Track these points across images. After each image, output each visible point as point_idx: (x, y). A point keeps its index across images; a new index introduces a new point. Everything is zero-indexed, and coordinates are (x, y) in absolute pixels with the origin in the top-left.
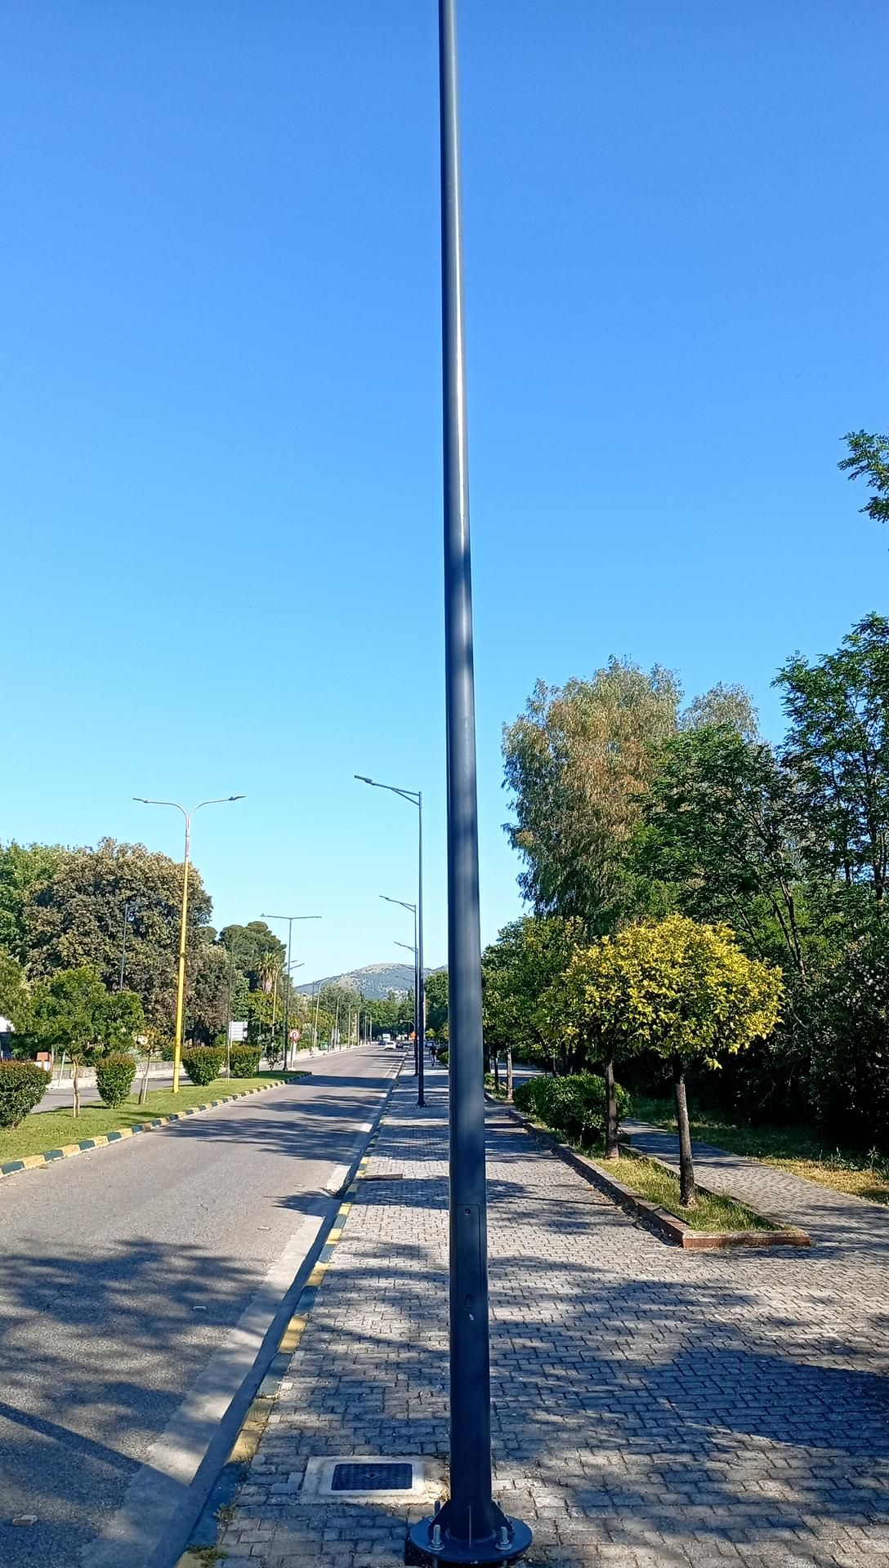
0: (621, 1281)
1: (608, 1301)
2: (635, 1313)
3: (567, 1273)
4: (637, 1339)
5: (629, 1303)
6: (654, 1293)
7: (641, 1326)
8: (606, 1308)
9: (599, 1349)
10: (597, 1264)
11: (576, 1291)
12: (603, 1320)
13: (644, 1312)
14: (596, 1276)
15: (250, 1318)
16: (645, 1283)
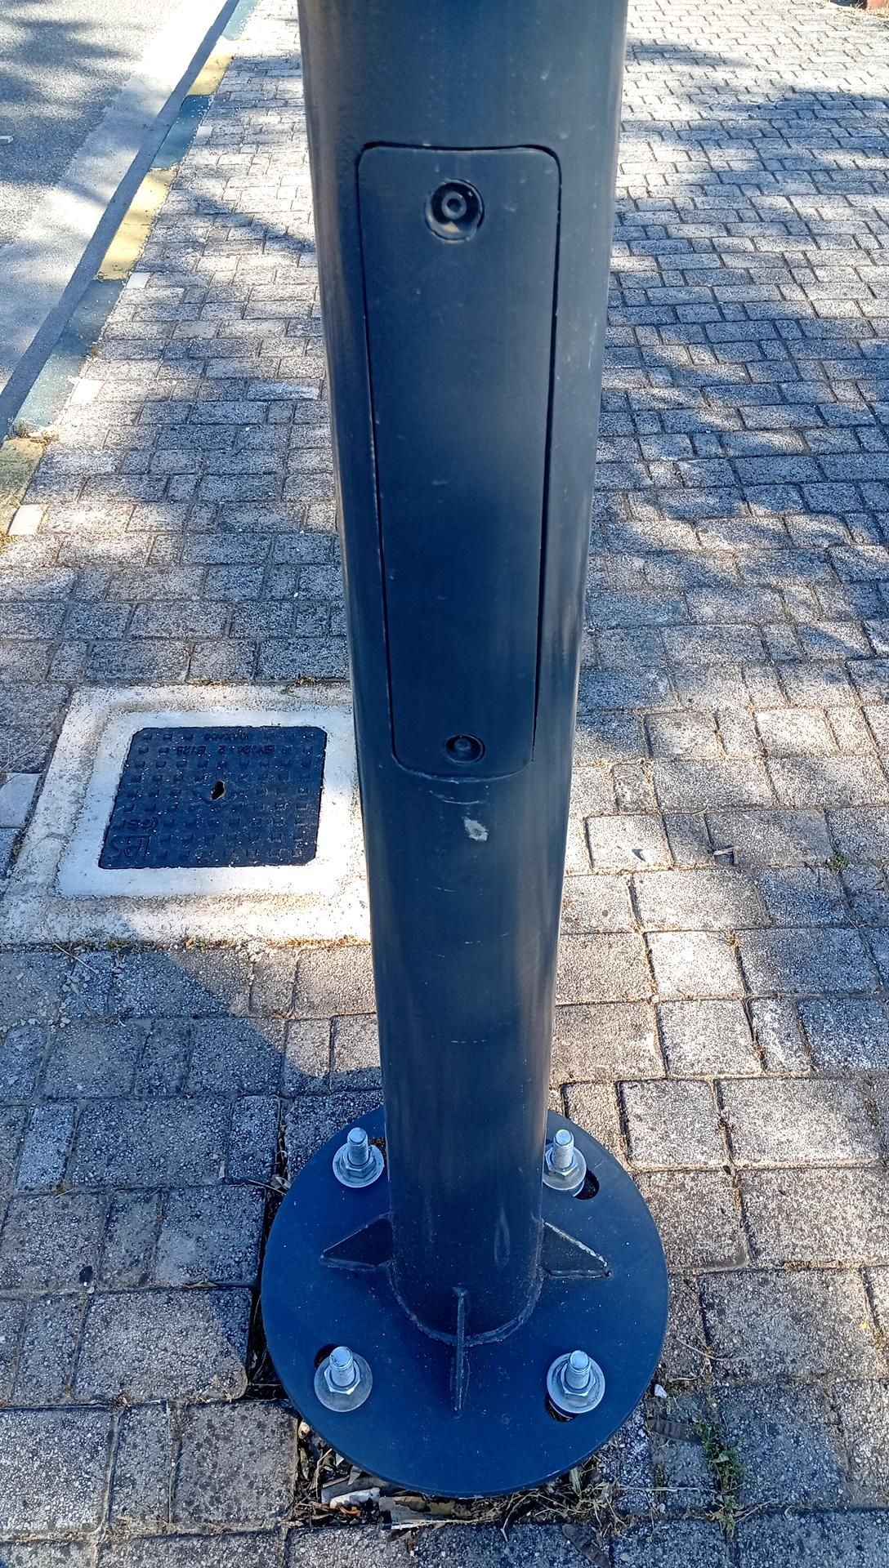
0: (767, 89)
1: (751, 141)
2: (809, 172)
3: (666, 68)
4: (826, 252)
5: (794, 146)
6: (835, 120)
7: (828, 213)
8: (750, 161)
9: (751, 280)
10: (718, 48)
11: (688, 114)
12: (749, 193)
13: (827, 171)
14: (720, 75)
15: (89, 162)
16: (814, 94)
